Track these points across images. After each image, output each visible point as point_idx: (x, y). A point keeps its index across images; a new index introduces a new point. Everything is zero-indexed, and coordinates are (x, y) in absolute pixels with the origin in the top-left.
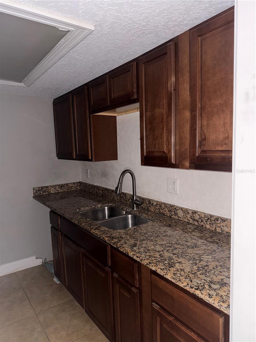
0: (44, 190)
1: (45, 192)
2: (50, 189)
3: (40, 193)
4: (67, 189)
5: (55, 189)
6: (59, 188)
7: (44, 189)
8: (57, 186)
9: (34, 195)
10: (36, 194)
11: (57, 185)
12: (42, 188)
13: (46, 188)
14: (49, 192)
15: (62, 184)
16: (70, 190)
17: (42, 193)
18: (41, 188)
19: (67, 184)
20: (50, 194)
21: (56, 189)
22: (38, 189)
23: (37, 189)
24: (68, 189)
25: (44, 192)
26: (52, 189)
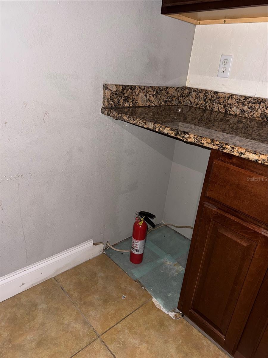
0: (126, 95)
1: (128, 102)
2: (137, 93)
3: (119, 102)
4: (165, 100)
5: (146, 97)
6: (153, 95)
7: (126, 92)
8: (150, 89)
9: (106, 103)
10: (111, 102)
11: (151, 87)
12: (125, 87)
13: (131, 89)
14: (134, 102)
15: (159, 87)
16: (169, 104)
17: (122, 101)
18: (121, 87)
19: (167, 88)
20: (135, 107)
21: (148, 98)
22: (117, 91)
23: (114, 89)
24: (166, 102)
25: (126, 100)
26: (141, 94)
